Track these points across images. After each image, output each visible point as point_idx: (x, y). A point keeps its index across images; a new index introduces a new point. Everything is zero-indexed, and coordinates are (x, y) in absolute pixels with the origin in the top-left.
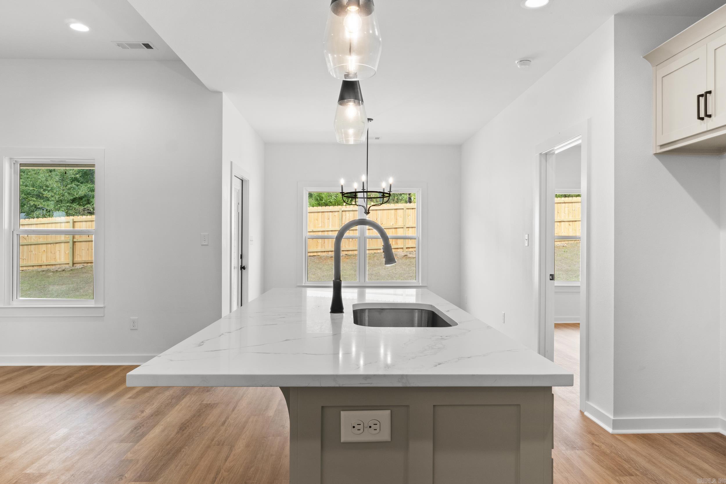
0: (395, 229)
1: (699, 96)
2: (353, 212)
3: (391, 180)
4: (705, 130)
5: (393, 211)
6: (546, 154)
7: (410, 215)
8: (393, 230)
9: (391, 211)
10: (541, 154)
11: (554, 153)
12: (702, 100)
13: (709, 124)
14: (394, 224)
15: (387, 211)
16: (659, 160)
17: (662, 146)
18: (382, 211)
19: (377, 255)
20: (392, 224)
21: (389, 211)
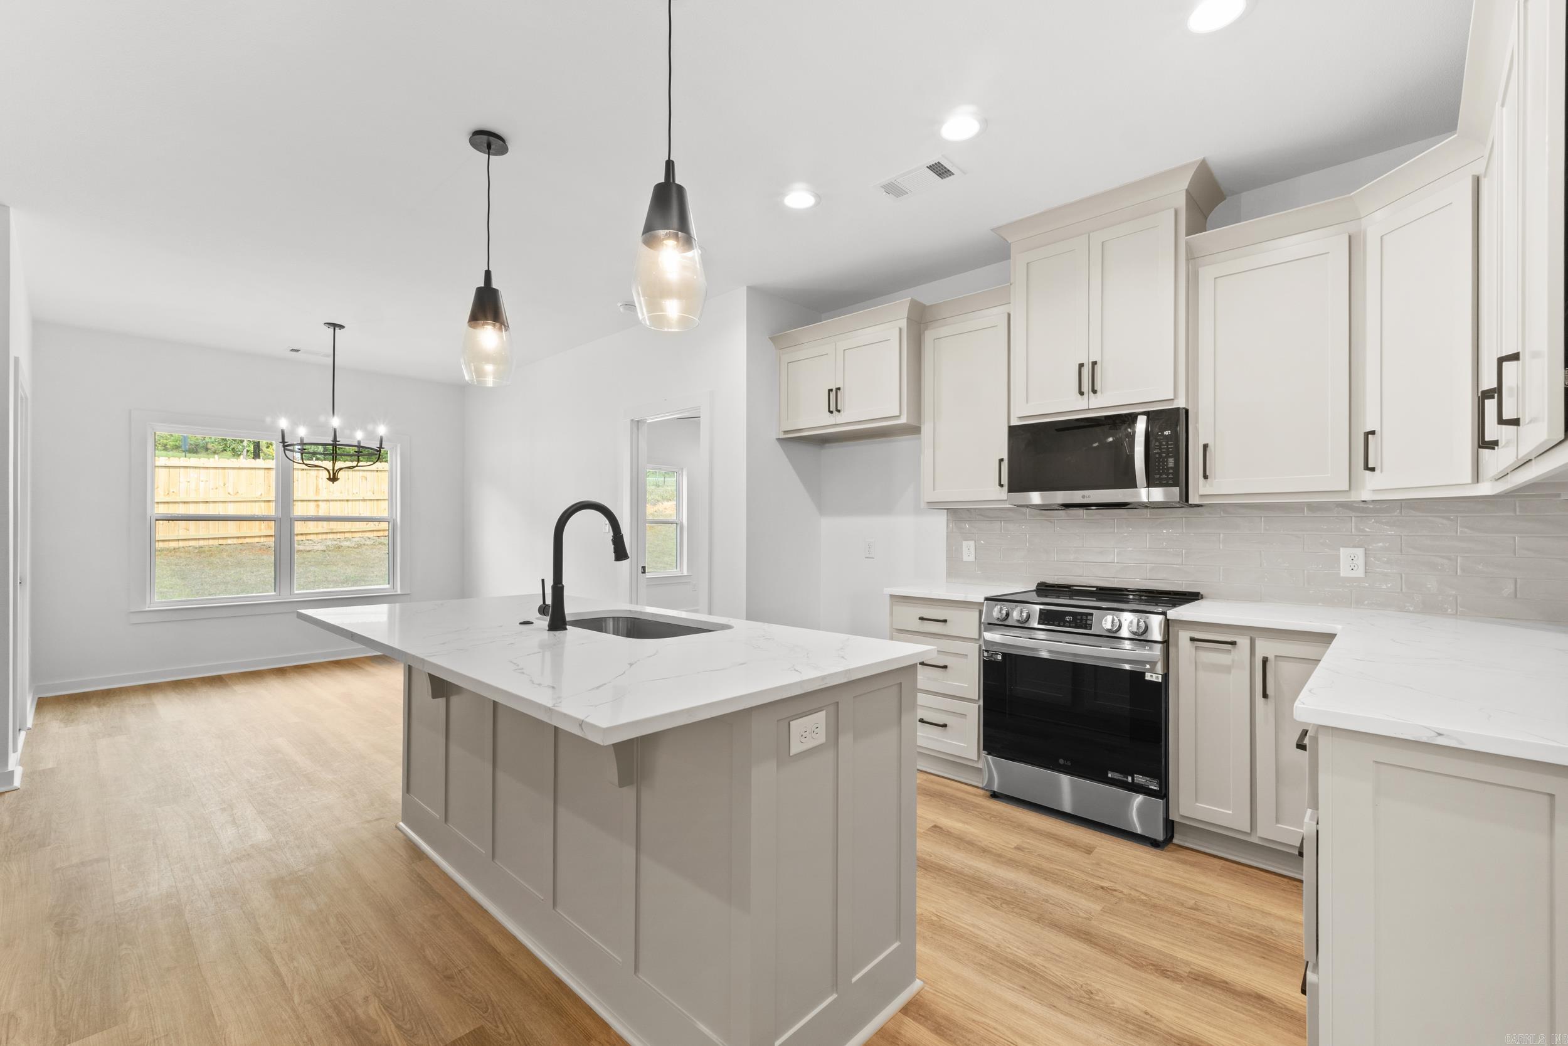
0: (266, 503)
1: (830, 390)
2: (167, 470)
3: (382, 430)
4: (834, 423)
5: (262, 472)
6: (638, 421)
7: (298, 481)
8: (263, 504)
9: (257, 471)
10: (632, 420)
11: (646, 422)
12: (833, 395)
13: (837, 418)
14: (263, 493)
15: (249, 471)
16: (781, 446)
17: (786, 432)
18: (236, 471)
19: (227, 548)
20: (260, 494)
21: (253, 471)
